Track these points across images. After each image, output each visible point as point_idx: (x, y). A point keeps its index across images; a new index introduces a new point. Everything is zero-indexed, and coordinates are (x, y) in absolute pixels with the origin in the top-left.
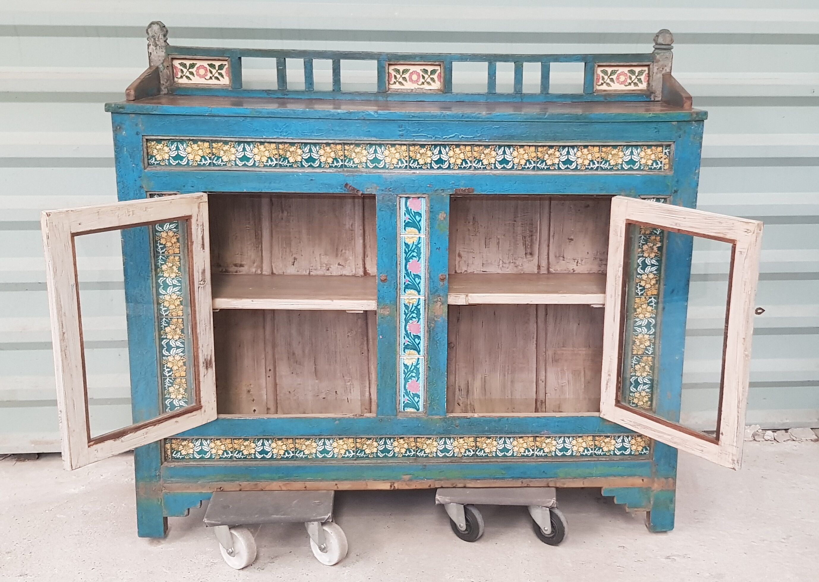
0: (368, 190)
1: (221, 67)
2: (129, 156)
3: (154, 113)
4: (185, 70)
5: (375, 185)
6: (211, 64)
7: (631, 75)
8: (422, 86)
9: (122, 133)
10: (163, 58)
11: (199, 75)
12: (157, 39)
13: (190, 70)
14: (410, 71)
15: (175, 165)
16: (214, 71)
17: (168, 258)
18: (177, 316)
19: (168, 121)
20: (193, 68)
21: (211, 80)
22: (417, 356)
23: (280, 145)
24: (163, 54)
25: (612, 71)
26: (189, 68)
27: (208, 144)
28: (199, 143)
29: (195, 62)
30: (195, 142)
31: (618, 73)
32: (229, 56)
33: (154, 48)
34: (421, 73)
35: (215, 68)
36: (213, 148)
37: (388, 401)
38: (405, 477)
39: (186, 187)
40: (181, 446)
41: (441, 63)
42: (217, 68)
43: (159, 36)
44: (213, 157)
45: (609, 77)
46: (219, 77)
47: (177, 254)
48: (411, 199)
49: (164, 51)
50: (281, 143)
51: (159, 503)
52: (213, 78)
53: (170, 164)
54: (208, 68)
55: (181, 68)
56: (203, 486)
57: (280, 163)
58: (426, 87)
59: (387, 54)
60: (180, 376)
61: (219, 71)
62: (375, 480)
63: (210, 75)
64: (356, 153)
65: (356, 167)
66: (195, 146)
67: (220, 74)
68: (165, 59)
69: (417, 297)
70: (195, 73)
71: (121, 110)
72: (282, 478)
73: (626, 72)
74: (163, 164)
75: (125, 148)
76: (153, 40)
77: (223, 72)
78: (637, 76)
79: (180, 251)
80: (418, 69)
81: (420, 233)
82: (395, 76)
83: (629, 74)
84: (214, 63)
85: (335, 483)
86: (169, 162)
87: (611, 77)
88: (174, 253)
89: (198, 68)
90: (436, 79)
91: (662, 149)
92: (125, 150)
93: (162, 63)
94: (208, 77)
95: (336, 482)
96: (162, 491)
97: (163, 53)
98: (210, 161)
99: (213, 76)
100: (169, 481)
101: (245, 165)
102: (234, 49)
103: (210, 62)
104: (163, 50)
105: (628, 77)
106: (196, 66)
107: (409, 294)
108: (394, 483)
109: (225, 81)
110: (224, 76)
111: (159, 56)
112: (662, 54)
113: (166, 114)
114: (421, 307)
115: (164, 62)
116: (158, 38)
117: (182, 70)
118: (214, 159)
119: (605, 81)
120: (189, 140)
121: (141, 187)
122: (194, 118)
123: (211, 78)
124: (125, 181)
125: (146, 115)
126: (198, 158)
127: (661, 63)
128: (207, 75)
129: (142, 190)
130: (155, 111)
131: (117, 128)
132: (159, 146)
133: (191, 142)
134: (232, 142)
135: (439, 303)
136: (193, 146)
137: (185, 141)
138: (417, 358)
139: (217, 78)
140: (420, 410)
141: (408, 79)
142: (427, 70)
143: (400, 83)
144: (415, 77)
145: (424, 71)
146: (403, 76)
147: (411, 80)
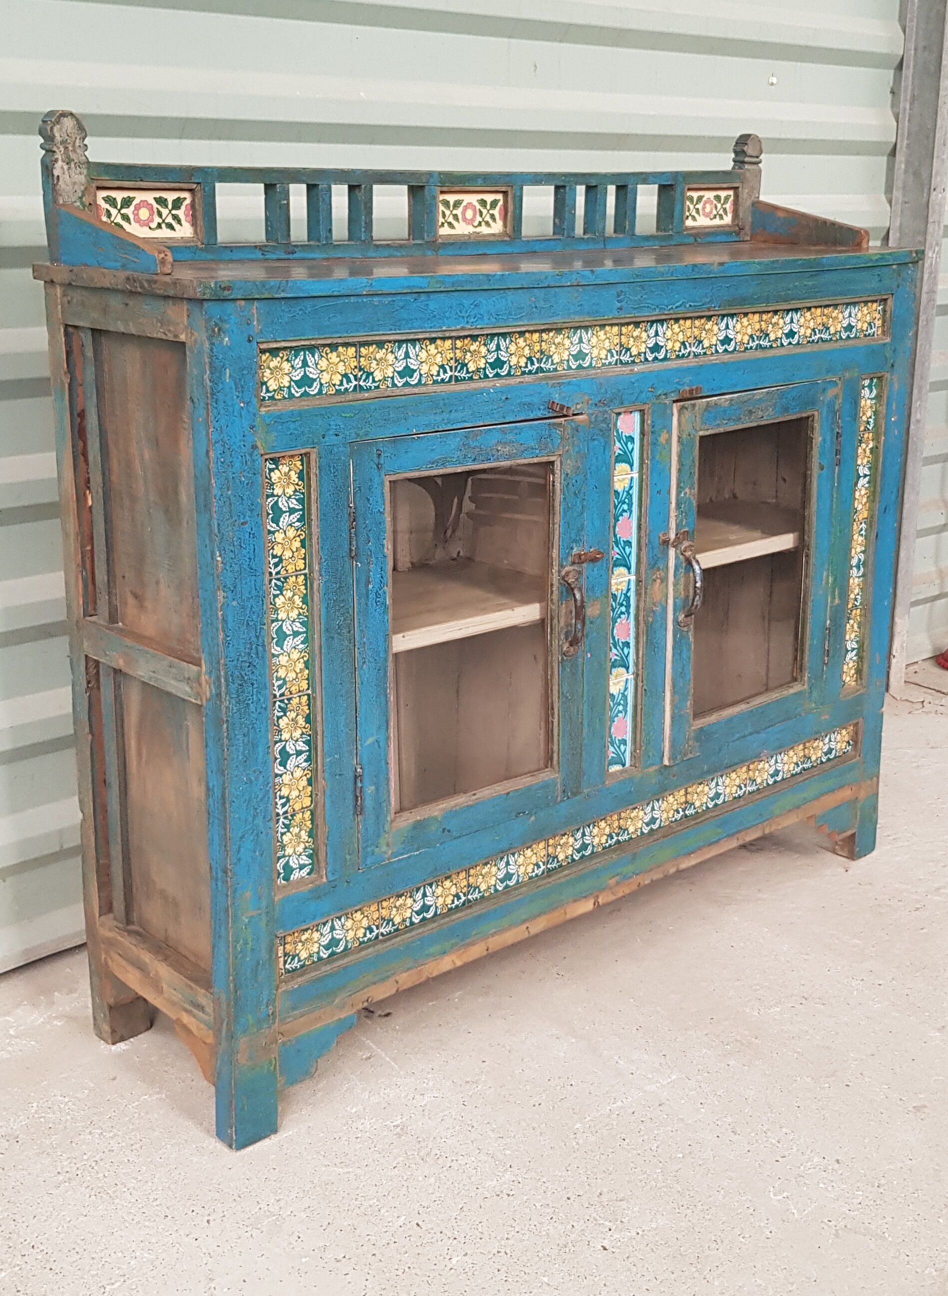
0: (578, 406)
1: (177, 204)
2: (234, 387)
3: (282, 295)
4: (114, 212)
5: (587, 398)
6: (160, 198)
8: (478, 230)
9: (221, 342)
10: (82, 188)
11: (138, 221)
12: (70, 148)
13: (123, 211)
14: (464, 204)
15: (300, 396)
16: (165, 212)
17: (286, 582)
18: (299, 691)
19: (300, 310)
20: (129, 206)
21: (159, 230)
22: (626, 676)
23: (458, 342)
24: (82, 179)
26: (122, 207)
27: (353, 349)
28: (340, 349)
29: (131, 194)
30: (333, 347)
32: (200, 181)
33: (66, 167)
34: (478, 207)
35: (167, 207)
36: (360, 356)
37: (596, 762)
38: (610, 882)
39: (327, 439)
40: (300, 944)
41: (509, 189)
42: (170, 206)
43: (75, 142)
44: (360, 374)
46: (174, 223)
47: (301, 570)
48: (622, 416)
49: (85, 171)
50: (459, 338)
51: (272, 1068)
52: (163, 226)
53: (291, 396)
54: (155, 205)
55: (107, 206)
56: (342, 1007)
57: (456, 374)
58: (484, 230)
59: (440, 173)
60: (303, 808)
61: (174, 212)
62: (575, 901)
63: (158, 220)
64: (557, 345)
65: (555, 370)
66: (333, 356)
67: (175, 217)
68: (86, 189)
69: (626, 579)
70: (131, 217)
71: (226, 293)
72: (457, 944)
73: (712, 199)
74: (279, 397)
75: (228, 371)
76: (62, 149)
77: (180, 213)
79: (305, 564)
80: (473, 199)
81: (632, 470)
82: (443, 213)
84: (164, 195)
85: (524, 927)
86: (290, 392)
88: (296, 571)
89: (138, 208)
90: (497, 216)
92: (228, 375)
93: (81, 198)
94: (154, 225)
95: (527, 925)
96: (277, 1041)
97: (83, 177)
98: (355, 383)
99: (164, 221)
100: (289, 1017)
101: (407, 384)
102: (209, 168)
103: (158, 194)
104: (82, 171)
106: (134, 203)
107: (619, 575)
108: (598, 897)
109: (185, 231)
110: (183, 222)
111: (75, 183)
113: (302, 295)
114: (632, 595)
115: (83, 195)
116: (74, 146)
117: (108, 211)
118: (360, 379)
120: (324, 346)
121: (254, 447)
122: (341, 301)
123: (159, 226)
124: (226, 438)
125: (264, 301)
126: (337, 379)
128: (152, 221)
129: (256, 452)
130: (283, 291)
131: (213, 331)
132: (274, 363)
133: (328, 349)
134: (390, 342)
135: (658, 581)
136: (329, 356)
137: (317, 348)
138: (624, 679)
139: (170, 227)
140: (628, 764)
141: (460, 217)
142: (485, 202)
143: (450, 224)
144: (469, 214)
145: (483, 203)
146: (454, 212)
147: (465, 219)
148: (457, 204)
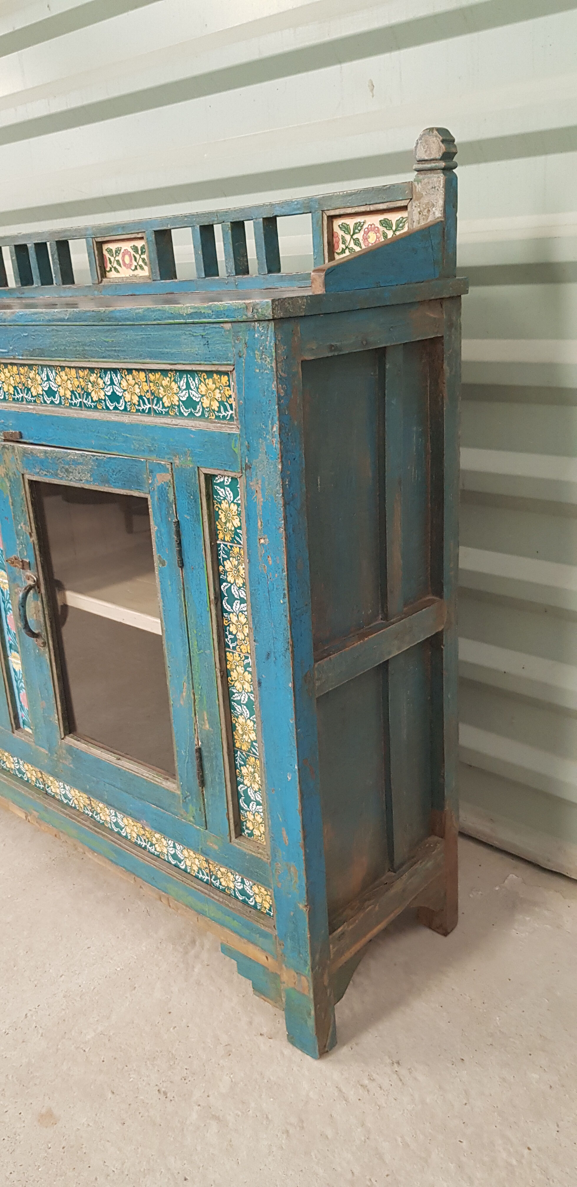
7: (385, 229)
14: (123, 251)
25: (356, 224)
31: (365, 226)
34: (133, 253)
45: (352, 236)
58: (140, 272)
73: (378, 225)
78: (396, 230)
80: (128, 246)
82: (110, 259)
83: (382, 229)
87: (355, 237)
91: (229, 380)
105: (381, 233)
112: (426, 180)
119: (347, 244)
127: (425, 200)
141: (121, 262)
142: (137, 247)
143: (115, 269)
144: (127, 259)
145: (135, 249)
146: (117, 258)
147: (125, 264)
148: (118, 251)
